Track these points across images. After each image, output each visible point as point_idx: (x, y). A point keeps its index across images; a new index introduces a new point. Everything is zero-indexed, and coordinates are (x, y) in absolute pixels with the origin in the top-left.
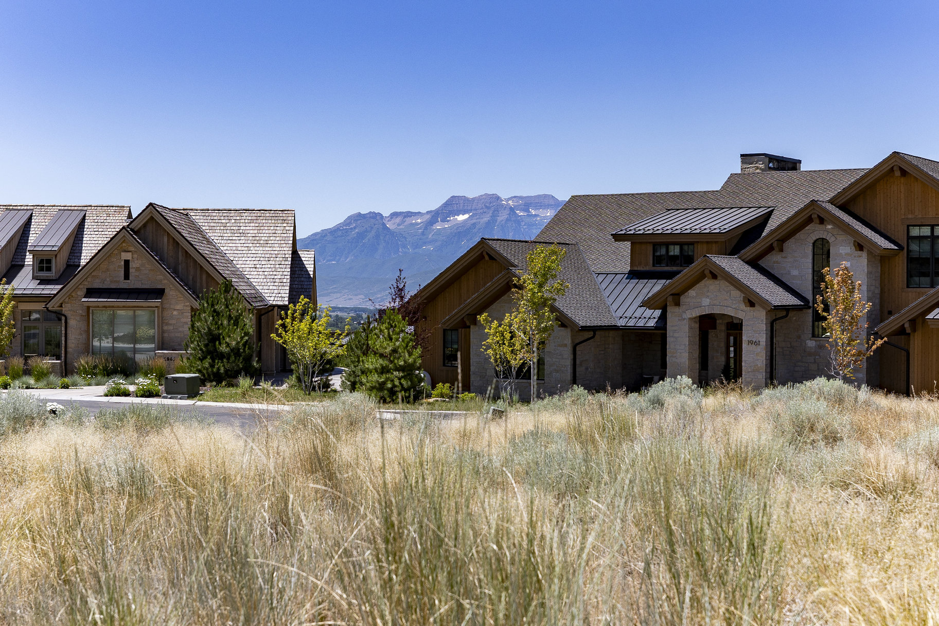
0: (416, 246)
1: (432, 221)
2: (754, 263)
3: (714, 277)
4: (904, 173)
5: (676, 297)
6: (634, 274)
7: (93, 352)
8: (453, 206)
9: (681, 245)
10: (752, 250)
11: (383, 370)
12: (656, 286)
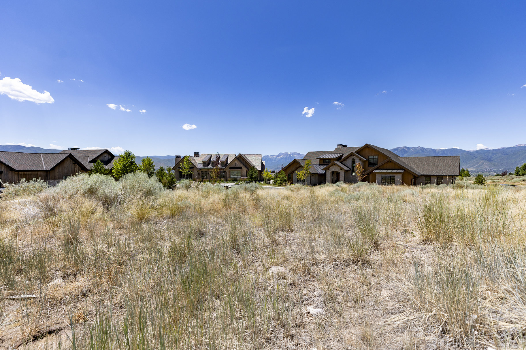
0: (274, 161)
1: (277, 157)
2: (341, 163)
3: (335, 165)
4: (368, 147)
5: (328, 168)
6: (320, 165)
7: (231, 178)
8: (280, 154)
9: (328, 160)
10: (341, 161)
11: (281, 180)
12: (324, 167)
